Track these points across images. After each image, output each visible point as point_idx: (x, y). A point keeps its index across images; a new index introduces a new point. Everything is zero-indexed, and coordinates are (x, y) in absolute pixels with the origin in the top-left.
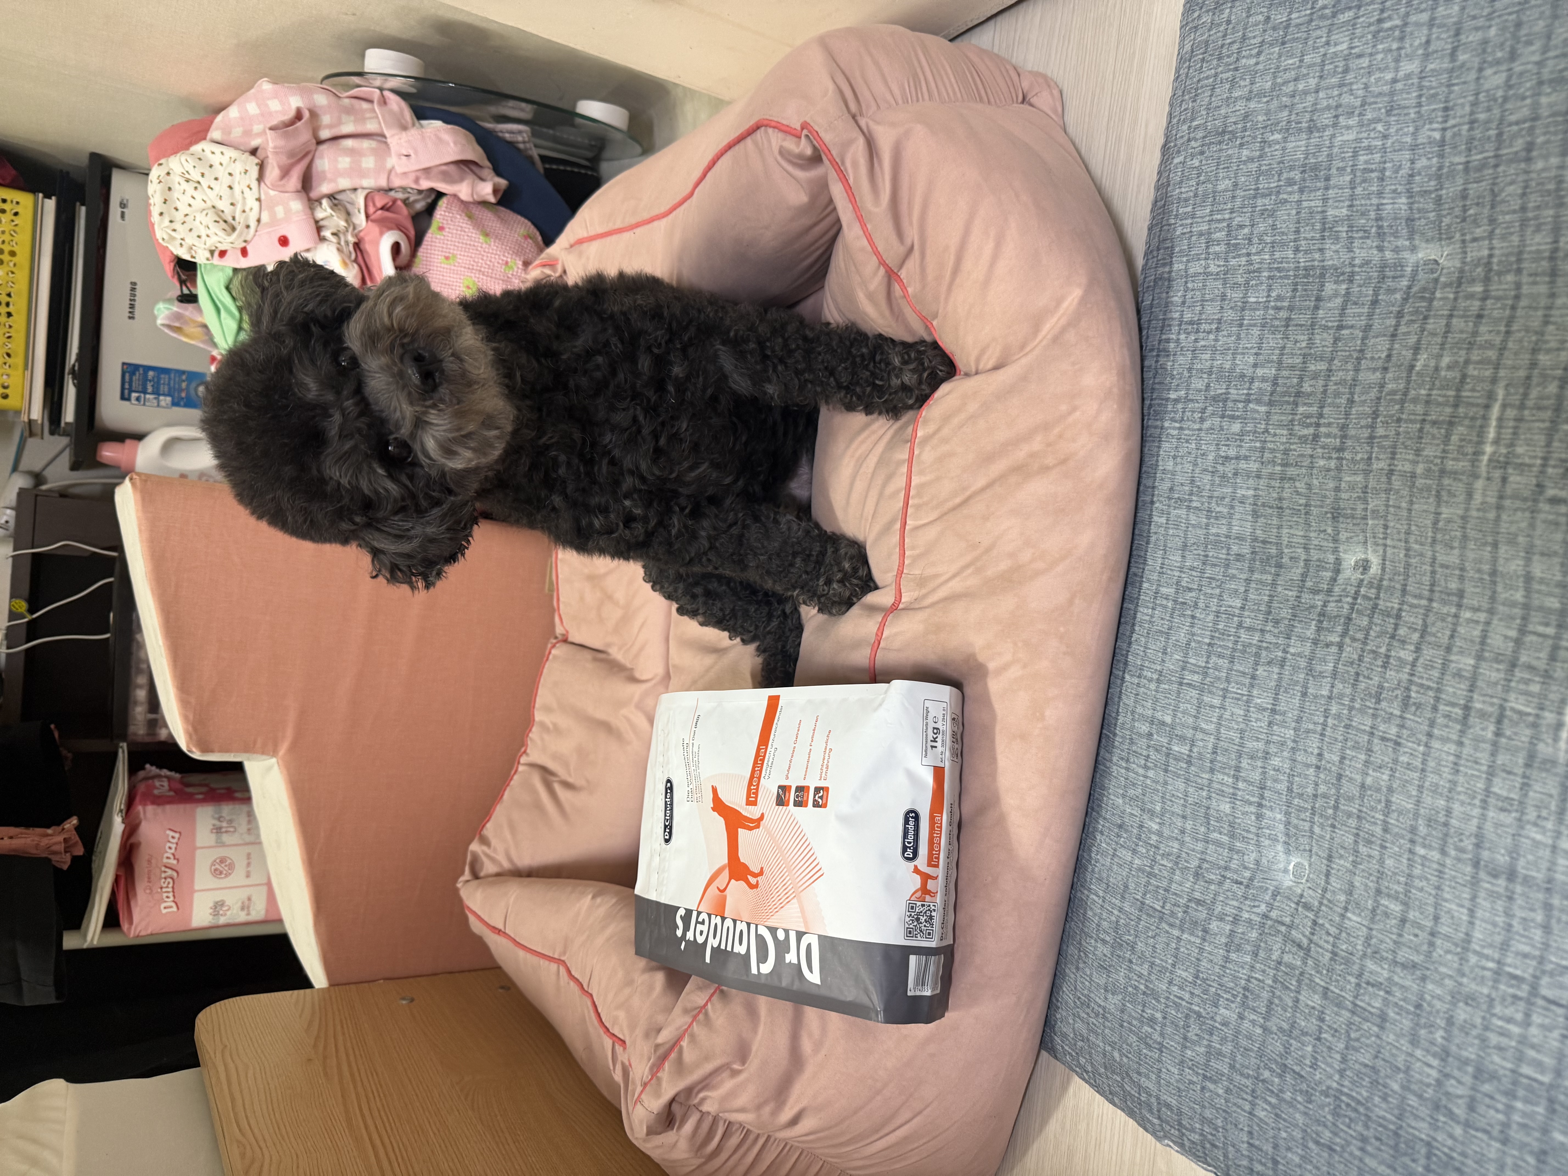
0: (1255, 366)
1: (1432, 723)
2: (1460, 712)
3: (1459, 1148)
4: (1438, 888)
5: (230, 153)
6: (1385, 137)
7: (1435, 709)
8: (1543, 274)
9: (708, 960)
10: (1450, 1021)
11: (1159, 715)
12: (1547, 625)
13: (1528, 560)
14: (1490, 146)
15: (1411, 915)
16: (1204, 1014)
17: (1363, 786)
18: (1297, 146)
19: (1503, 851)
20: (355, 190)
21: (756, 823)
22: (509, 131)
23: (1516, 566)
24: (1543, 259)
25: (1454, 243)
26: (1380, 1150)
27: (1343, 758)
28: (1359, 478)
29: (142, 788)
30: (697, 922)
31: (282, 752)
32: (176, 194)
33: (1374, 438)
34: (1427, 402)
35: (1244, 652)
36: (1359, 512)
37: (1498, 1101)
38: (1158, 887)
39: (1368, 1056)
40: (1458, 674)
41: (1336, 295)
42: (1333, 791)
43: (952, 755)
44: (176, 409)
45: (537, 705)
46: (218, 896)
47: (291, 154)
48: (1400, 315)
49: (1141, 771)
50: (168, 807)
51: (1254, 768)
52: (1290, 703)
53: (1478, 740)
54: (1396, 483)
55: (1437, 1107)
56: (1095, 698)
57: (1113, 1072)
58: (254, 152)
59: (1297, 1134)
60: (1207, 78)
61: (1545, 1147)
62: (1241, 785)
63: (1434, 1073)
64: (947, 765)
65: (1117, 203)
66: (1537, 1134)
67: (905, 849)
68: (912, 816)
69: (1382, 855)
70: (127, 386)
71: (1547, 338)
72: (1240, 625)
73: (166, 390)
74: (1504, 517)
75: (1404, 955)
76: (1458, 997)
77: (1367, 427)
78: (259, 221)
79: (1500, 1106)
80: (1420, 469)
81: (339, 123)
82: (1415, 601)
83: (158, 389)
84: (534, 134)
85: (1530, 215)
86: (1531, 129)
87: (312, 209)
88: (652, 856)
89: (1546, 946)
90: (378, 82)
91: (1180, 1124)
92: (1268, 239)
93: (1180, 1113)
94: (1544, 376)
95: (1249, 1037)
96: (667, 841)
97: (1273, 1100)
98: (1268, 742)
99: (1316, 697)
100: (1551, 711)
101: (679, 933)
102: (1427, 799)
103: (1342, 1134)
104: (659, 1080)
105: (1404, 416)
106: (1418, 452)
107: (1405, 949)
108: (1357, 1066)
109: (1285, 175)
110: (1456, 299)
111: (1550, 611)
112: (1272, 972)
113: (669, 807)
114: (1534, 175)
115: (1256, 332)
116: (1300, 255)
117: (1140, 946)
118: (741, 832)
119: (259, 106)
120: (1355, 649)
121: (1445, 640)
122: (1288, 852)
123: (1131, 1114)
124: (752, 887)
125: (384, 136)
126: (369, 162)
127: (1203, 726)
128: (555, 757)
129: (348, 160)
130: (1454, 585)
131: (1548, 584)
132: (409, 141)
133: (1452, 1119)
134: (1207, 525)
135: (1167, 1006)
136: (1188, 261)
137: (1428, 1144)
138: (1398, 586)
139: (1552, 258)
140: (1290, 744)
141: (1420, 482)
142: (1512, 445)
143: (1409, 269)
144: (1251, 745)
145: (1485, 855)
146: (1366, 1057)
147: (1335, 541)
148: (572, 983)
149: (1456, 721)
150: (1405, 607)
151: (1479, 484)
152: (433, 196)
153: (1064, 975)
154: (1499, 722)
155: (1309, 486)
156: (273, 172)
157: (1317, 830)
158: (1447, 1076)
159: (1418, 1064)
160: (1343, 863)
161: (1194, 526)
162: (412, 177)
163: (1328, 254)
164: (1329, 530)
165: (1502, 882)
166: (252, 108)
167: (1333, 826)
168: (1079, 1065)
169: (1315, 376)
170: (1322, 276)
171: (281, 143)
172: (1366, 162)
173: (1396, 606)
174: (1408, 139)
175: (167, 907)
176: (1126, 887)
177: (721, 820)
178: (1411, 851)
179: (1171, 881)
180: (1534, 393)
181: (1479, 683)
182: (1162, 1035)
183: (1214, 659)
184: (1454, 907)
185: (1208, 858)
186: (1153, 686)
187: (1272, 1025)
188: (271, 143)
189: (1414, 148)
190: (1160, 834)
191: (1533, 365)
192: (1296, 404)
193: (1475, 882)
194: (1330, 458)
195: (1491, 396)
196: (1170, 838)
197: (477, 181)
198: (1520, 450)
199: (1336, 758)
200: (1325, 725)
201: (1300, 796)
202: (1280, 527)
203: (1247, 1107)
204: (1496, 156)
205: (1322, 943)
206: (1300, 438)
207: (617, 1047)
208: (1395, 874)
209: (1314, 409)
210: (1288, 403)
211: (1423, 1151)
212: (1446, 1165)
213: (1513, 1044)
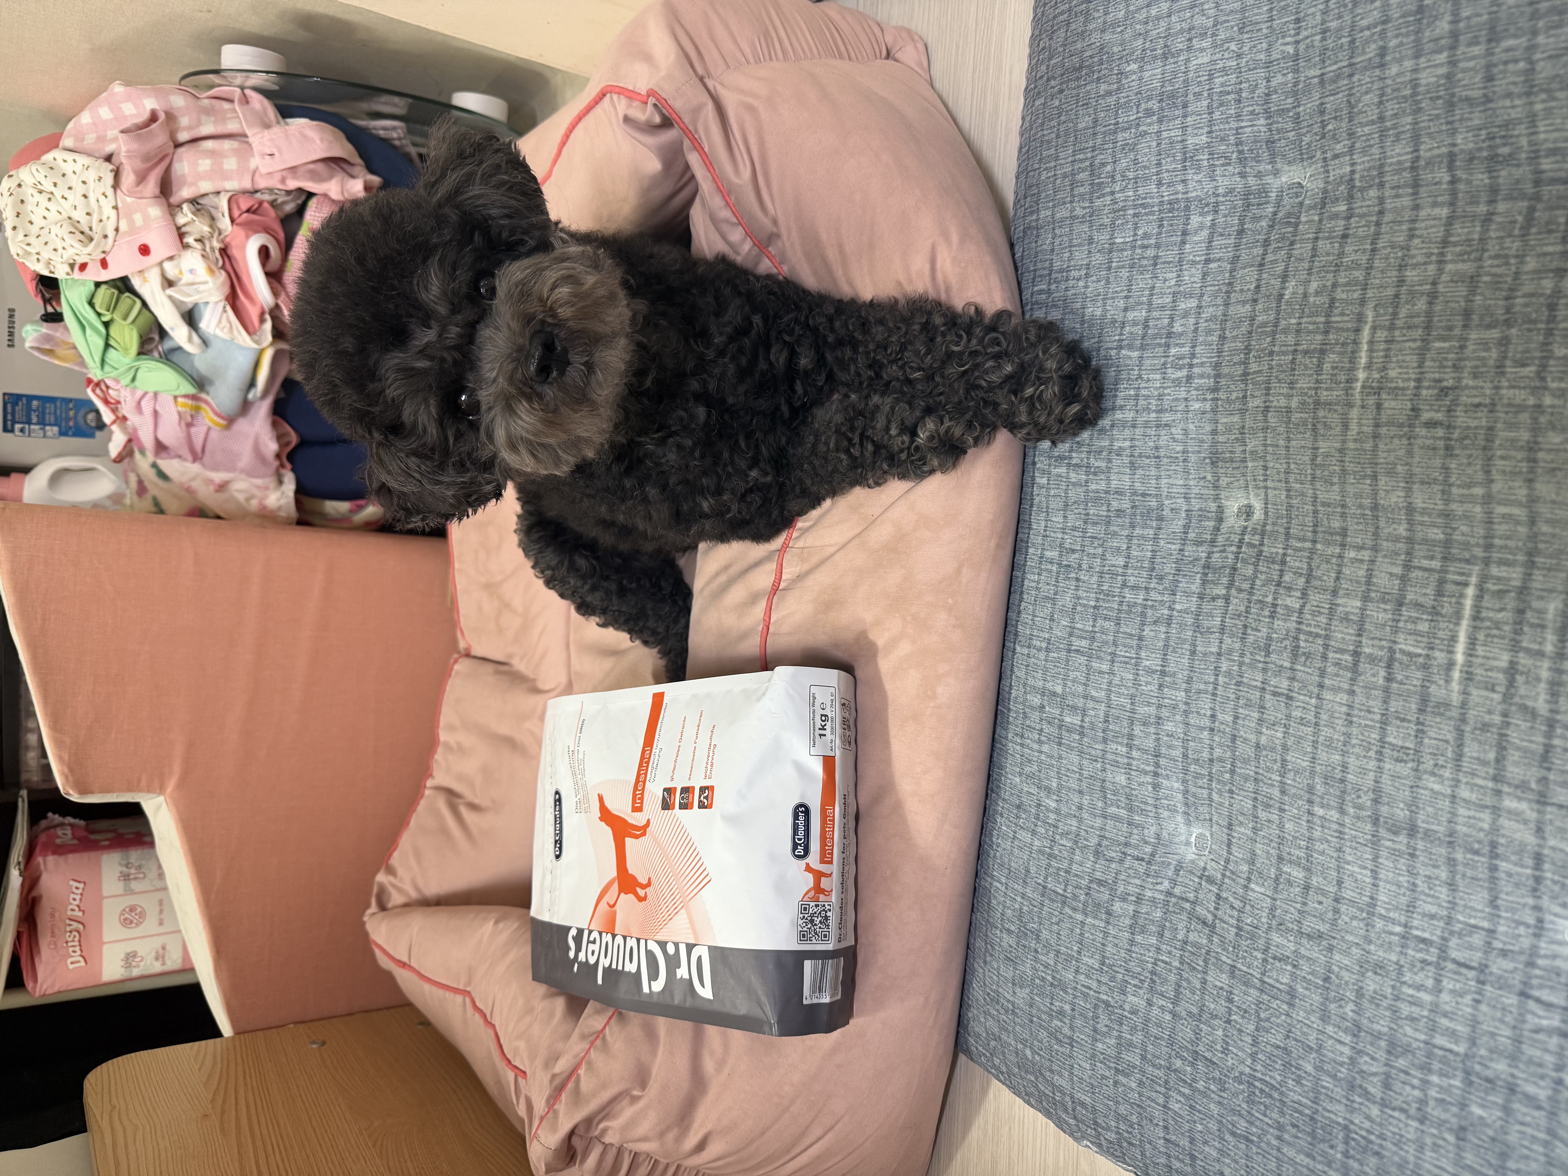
0: (1126, 309)
1: (1322, 673)
2: (1349, 658)
3: (1377, 1130)
4: (1339, 850)
5: (82, 160)
6: (1239, 56)
7: (1324, 657)
8: (1406, 186)
9: (600, 982)
10: (1360, 993)
11: (1049, 685)
12: (1432, 558)
13: (1409, 490)
14: (1343, 55)
15: (1315, 881)
16: (1112, 1003)
17: (1258, 746)
18: (1154, 73)
19: (1402, 805)
20: (218, 193)
21: (642, 831)
22: (384, 128)
23: (1396, 498)
24: (1405, 169)
25: (1315, 163)
26: (1297, 1137)
27: (1236, 718)
28: (1236, 419)
29: (43, 838)
30: (589, 942)
31: (169, 790)
32: (29, 206)
33: (1247, 374)
34: (1298, 331)
35: (1129, 612)
36: (1238, 455)
37: (1414, 1077)
38: (1059, 869)
39: (1280, 1036)
40: (1346, 619)
41: (1201, 227)
42: (1229, 754)
43: (843, 742)
44: (63, 439)
45: (441, 724)
46: (129, 947)
47: (146, 158)
48: (1266, 243)
49: (1036, 746)
50: (71, 857)
51: (1147, 735)
52: (1179, 663)
53: (1369, 687)
54: (1272, 420)
55: (1352, 1087)
56: (987, 672)
57: (1027, 1072)
58: (109, 158)
59: (1213, 1126)
60: (1062, 13)
61: (1463, 1123)
62: (1135, 754)
63: (1347, 1050)
64: (838, 754)
65: (987, 154)
66: (1455, 1109)
67: (795, 846)
68: (802, 811)
69: (1281, 818)
70: (9, 417)
71: (1414, 252)
72: (1124, 585)
73: (53, 419)
74: (1381, 446)
75: (1310, 924)
76: (1365, 966)
77: (1240, 363)
78: (117, 230)
79: (1415, 1082)
80: (1294, 403)
81: (199, 124)
82: (1299, 545)
83: (44, 418)
84: (410, 131)
85: (1388, 124)
86: (1383, 32)
87: (173, 215)
88: (544, 875)
89: (1453, 904)
90: (239, 79)
91: (1096, 1123)
92: (1131, 175)
93: (1094, 1111)
94: (1412, 293)
95: (1159, 1025)
96: (558, 857)
97: (1187, 1091)
98: (1159, 706)
99: (1205, 654)
100: (1442, 651)
101: (572, 954)
102: (1322, 755)
103: (1258, 1123)
104: (556, 1112)
105: (1276, 349)
106: (1292, 385)
107: (1309, 918)
108: (1269, 1048)
109: (1143, 106)
110: (1320, 221)
111: (1434, 543)
112: (1178, 953)
113: (559, 820)
114: (1389, 82)
115: (1124, 273)
116: (1163, 188)
117: (1045, 934)
118: (628, 841)
119: (111, 109)
120: (1242, 600)
121: (1331, 584)
122: (1188, 823)
123: (1048, 1114)
124: (641, 899)
125: (246, 136)
126: (230, 164)
127: (1094, 693)
128: (460, 777)
129: (208, 162)
130: (1336, 524)
131: (1430, 515)
132: (271, 140)
133: (1368, 1100)
134: (1087, 482)
135: (1075, 997)
136: (1054, 206)
137: (1346, 1128)
138: (1282, 530)
139: (1413, 168)
140: (1183, 707)
141: (1296, 417)
142: (1385, 368)
143: (1274, 195)
144: (1142, 710)
145: (1384, 810)
146: (1276, 1038)
147: (1216, 487)
148: (477, 1016)
149: (1346, 668)
150: (1290, 551)
151: (1354, 413)
152: (303, 198)
153: (974, 971)
154: (1389, 666)
155: (1186, 432)
156: (128, 178)
157: (1215, 797)
158: (1360, 1052)
159: (1330, 1042)
160: (1243, 831)
161: (1074, 484)
162: (278, 176)
163: (1191, 185)
164: (1209, 477)
165: (1403, 838)
166: (105, 113)
167: (1231, 792)
168: (994, 1066)
169: (1186, 315)
170: (1187, 208)
171: (135, 146)
172: (1222, 85)
173: (1281, 551)
174: (1262, 56)
175: (74, 962)
176: (1028, 871)
177: (609, 830)
178: (1309, 813)
179: (1071, 861)
180: (1403, 312)
181: (1367, 626)
182: (1072, 1028)
183: (1100, 622)
184: (1356, 869)
185: (1107, 834)
186: (1042, 655)
187: (1180, 1010)
188: (122, 146)
189: (1268, 64)
190: (1057, 812)
191: (1401, 282)
192: (1168, 346)
193: (1375, 841)
194: (1205, 400)
195: (1360, 318)
196: (1068, 815)
197: (347, 178)
198: (1392, 374)
199: (1230, 719)
200: (1216, 684)
201: (1197, 761)
202: (1158, 478)
203: (1161, 1100)
204: (1350, 65)
205: (1226, 918)
206: (1173, 381)
207: (520, 1079)
208: (1295, 838)
209: (1186, 350)
210: (1160, 345)
211: (1341, 1136)
212: (1365, 1150)
213: (1425, 1013)
